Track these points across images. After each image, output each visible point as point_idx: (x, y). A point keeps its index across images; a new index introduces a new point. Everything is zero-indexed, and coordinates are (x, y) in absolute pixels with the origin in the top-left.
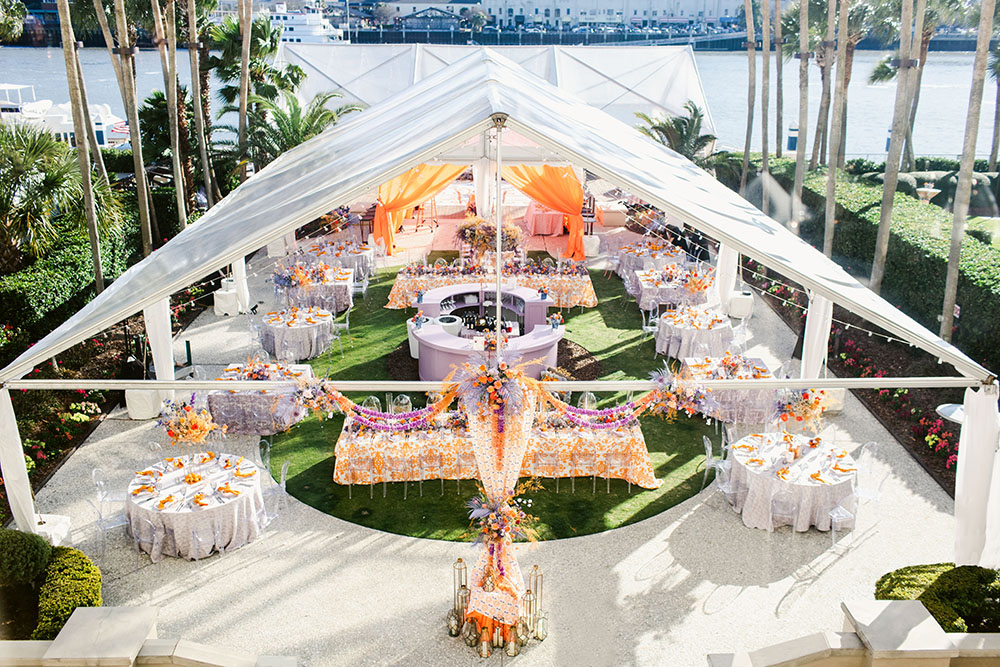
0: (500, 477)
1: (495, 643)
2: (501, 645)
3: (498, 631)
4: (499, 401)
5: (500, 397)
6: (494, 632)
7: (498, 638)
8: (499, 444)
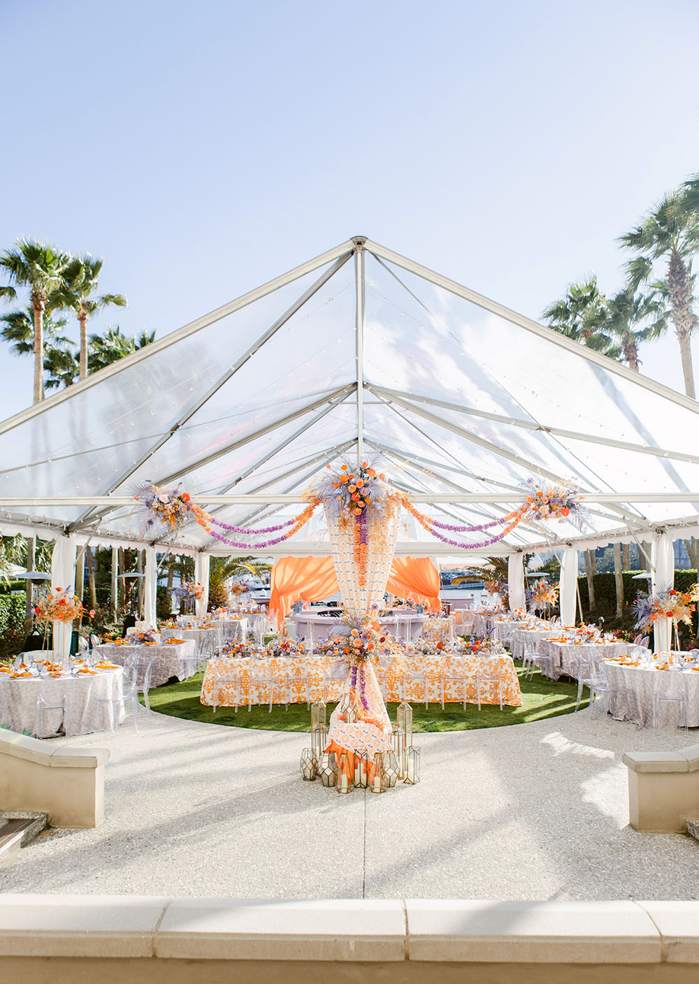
0: (363, 595)
1: (357, 781)
2: (364, 782)
3: (362, 766)
4: (361, 503)
5: (362, 499)
6: (355, 767)
7: (360, 775)
8: (360, 558)
